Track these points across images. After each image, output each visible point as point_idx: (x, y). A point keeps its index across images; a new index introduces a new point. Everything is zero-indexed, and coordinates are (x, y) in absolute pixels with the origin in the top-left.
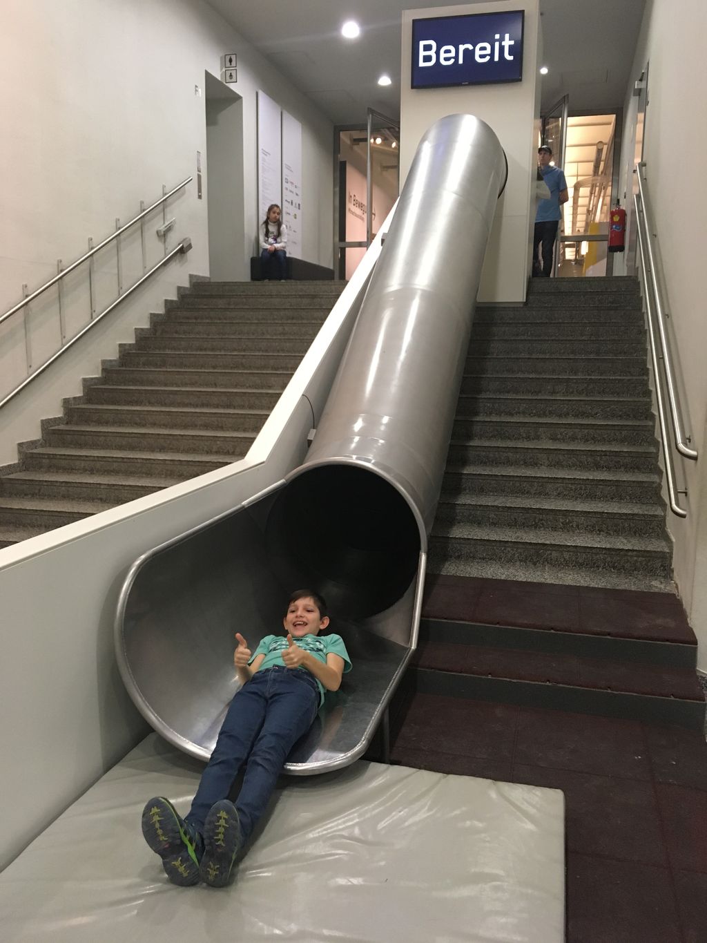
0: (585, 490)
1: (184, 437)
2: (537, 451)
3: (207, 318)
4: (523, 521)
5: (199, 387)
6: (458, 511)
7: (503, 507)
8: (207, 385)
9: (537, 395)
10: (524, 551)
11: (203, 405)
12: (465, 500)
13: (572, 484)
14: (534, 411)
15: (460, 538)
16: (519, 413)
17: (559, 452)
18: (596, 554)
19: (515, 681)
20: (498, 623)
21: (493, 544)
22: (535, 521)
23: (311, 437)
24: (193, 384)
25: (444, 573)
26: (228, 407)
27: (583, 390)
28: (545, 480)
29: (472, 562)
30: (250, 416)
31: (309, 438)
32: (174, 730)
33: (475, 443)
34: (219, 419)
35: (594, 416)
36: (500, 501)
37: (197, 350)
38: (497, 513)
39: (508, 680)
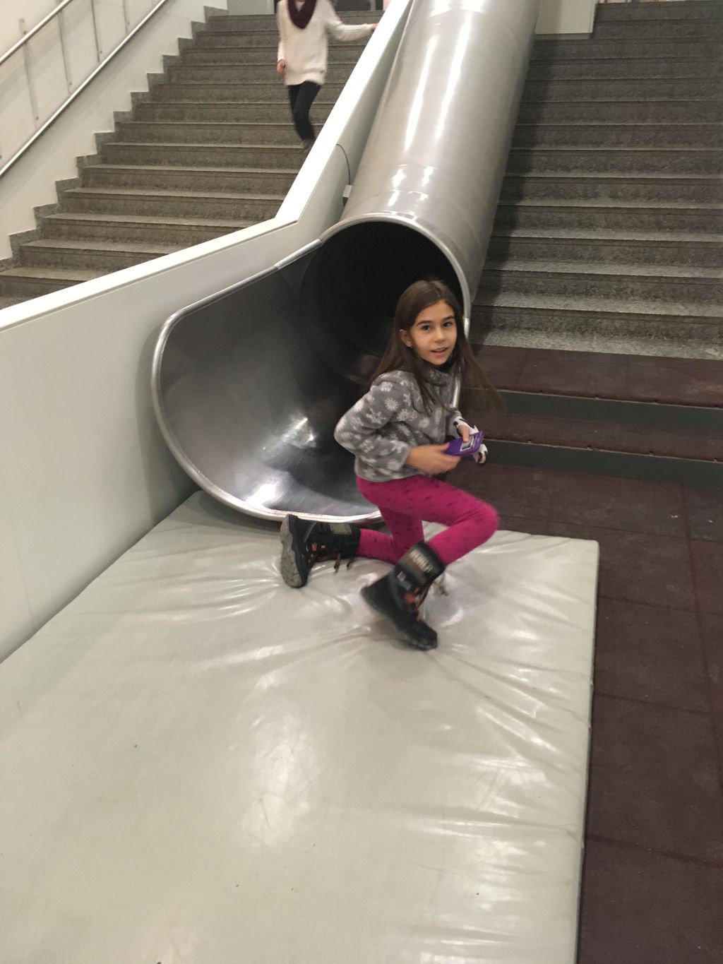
0: (643, 253)
1: (209, 201)
2: (594, 211)
3: (227, 61)
4: (574, 288)
5: (222, 143)
6: (504, 278)
7: (553, 274)
8: (230, 140)
9: (599, 146)
10: (572, 321)
11: (227, 165)
12: (511, 266)
13: (630, 246)
14: (594, 166)
15: (505, 307)
16: (577, 168)
17: (618, 211)
18: (650, 321)
19: (555, 447)
20: (541, 391)
21: (540, 312)
22: (586, 288)
23: (346, 195)
24: (215, 140)
25: (487, 343)
26: (255, 166)
27: (650, 139)
28: (601, 243)
29: (517, 332)
30: (279, 176)
31: (344, 196)
32: (218, 486)
33: (527, 202)
34: (246, 179)
35: (660, 169)
36: (550, 267)
37: (218, 99)
38: (546, 280)
39: (548, 446)
